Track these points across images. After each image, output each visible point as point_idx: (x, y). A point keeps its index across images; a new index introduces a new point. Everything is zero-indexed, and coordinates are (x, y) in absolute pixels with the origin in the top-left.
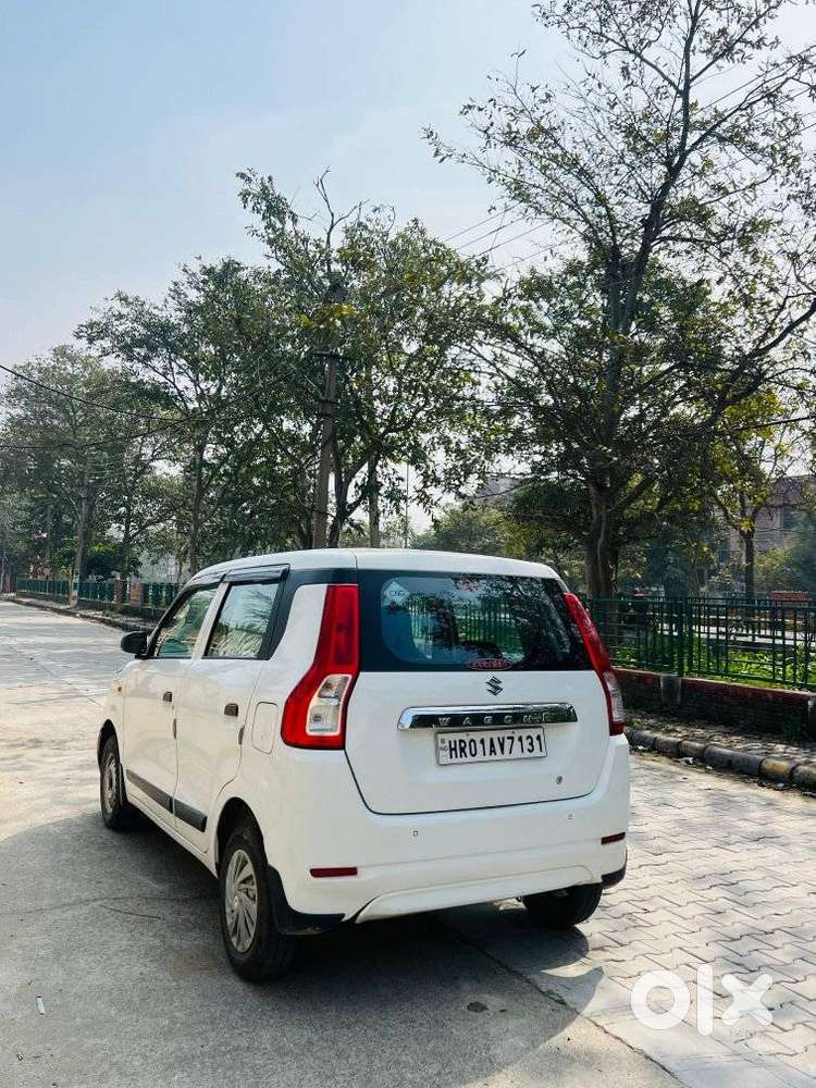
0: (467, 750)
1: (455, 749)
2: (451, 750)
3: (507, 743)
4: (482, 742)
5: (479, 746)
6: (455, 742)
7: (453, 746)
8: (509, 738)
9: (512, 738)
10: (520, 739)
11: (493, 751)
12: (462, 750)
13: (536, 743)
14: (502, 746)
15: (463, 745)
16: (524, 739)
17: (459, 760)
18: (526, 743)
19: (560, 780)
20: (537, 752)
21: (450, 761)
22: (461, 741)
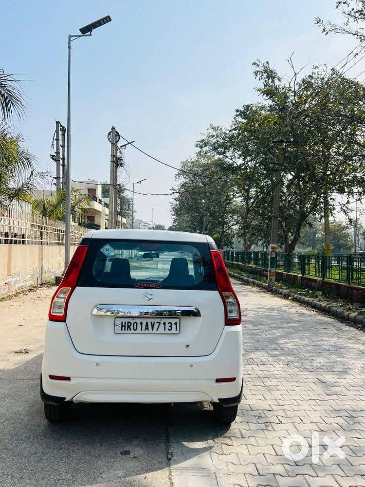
0: (132, 327)
1: (125, 326)
2: (122, 326)
3: (156, 325)
4: (141, 323)
5: (139, 326)
6: (125, 322)
7: (124, 325)
8: (157, 323)
9: (160, 323)
10: (164, 324)
11: (147, 328)
12: (129, 327)
13: (174, 326)
14: (153, 326)
15: (129, 324)
16: (167, 324)
17: (126, 331)
18: (168, 326)
19: (188, 346)
20: (174, 331)
21: (121, 332)
22: (128, 322)
